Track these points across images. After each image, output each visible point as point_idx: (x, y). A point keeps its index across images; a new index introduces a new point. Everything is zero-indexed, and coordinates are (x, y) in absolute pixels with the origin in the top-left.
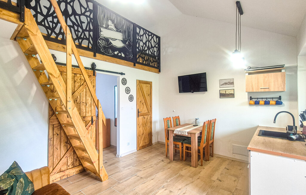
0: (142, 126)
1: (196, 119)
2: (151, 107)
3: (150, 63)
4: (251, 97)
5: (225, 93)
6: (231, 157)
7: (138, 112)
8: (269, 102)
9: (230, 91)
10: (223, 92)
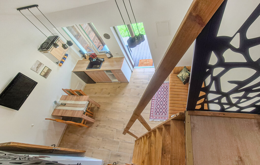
4: (56, 62)
5: (45, 73)
9: (46, 69)
10: (43, 74)
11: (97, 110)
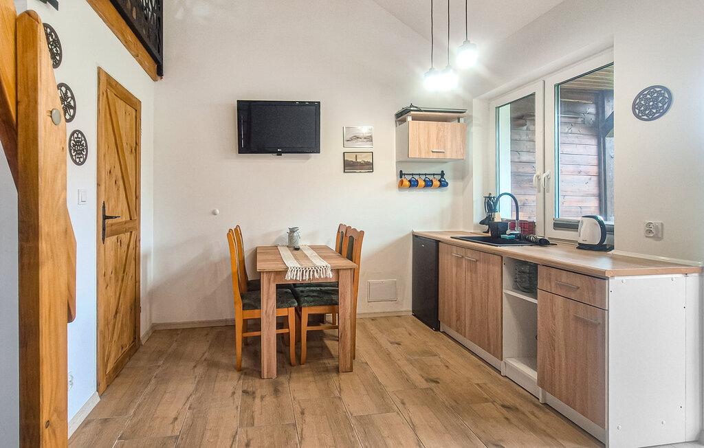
0: (113, 280)
1: (292, 231)
2: (137, 197)
3: (132, 10)
4: (401, 171)
5: (354, 160)
6: (366, 312)
7: (105, 218)
8: (432, 181)
9: (366, 157)
10: (351, 158)
11: (327, 367)
